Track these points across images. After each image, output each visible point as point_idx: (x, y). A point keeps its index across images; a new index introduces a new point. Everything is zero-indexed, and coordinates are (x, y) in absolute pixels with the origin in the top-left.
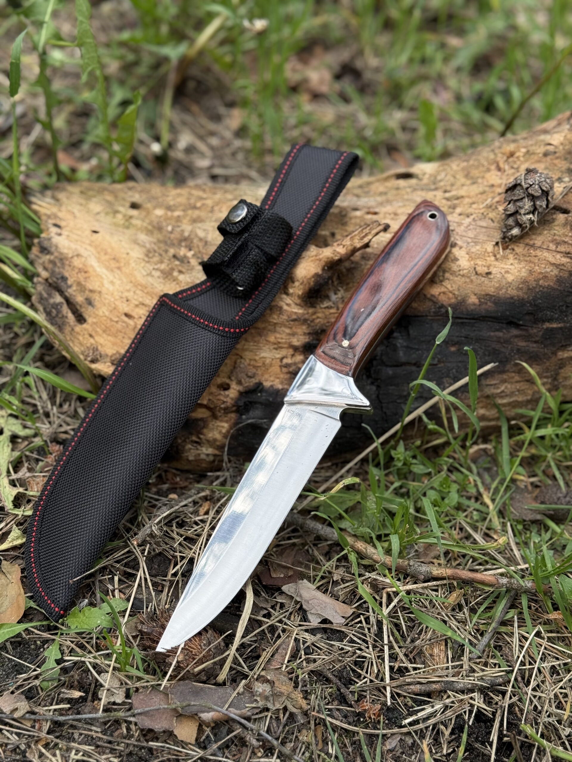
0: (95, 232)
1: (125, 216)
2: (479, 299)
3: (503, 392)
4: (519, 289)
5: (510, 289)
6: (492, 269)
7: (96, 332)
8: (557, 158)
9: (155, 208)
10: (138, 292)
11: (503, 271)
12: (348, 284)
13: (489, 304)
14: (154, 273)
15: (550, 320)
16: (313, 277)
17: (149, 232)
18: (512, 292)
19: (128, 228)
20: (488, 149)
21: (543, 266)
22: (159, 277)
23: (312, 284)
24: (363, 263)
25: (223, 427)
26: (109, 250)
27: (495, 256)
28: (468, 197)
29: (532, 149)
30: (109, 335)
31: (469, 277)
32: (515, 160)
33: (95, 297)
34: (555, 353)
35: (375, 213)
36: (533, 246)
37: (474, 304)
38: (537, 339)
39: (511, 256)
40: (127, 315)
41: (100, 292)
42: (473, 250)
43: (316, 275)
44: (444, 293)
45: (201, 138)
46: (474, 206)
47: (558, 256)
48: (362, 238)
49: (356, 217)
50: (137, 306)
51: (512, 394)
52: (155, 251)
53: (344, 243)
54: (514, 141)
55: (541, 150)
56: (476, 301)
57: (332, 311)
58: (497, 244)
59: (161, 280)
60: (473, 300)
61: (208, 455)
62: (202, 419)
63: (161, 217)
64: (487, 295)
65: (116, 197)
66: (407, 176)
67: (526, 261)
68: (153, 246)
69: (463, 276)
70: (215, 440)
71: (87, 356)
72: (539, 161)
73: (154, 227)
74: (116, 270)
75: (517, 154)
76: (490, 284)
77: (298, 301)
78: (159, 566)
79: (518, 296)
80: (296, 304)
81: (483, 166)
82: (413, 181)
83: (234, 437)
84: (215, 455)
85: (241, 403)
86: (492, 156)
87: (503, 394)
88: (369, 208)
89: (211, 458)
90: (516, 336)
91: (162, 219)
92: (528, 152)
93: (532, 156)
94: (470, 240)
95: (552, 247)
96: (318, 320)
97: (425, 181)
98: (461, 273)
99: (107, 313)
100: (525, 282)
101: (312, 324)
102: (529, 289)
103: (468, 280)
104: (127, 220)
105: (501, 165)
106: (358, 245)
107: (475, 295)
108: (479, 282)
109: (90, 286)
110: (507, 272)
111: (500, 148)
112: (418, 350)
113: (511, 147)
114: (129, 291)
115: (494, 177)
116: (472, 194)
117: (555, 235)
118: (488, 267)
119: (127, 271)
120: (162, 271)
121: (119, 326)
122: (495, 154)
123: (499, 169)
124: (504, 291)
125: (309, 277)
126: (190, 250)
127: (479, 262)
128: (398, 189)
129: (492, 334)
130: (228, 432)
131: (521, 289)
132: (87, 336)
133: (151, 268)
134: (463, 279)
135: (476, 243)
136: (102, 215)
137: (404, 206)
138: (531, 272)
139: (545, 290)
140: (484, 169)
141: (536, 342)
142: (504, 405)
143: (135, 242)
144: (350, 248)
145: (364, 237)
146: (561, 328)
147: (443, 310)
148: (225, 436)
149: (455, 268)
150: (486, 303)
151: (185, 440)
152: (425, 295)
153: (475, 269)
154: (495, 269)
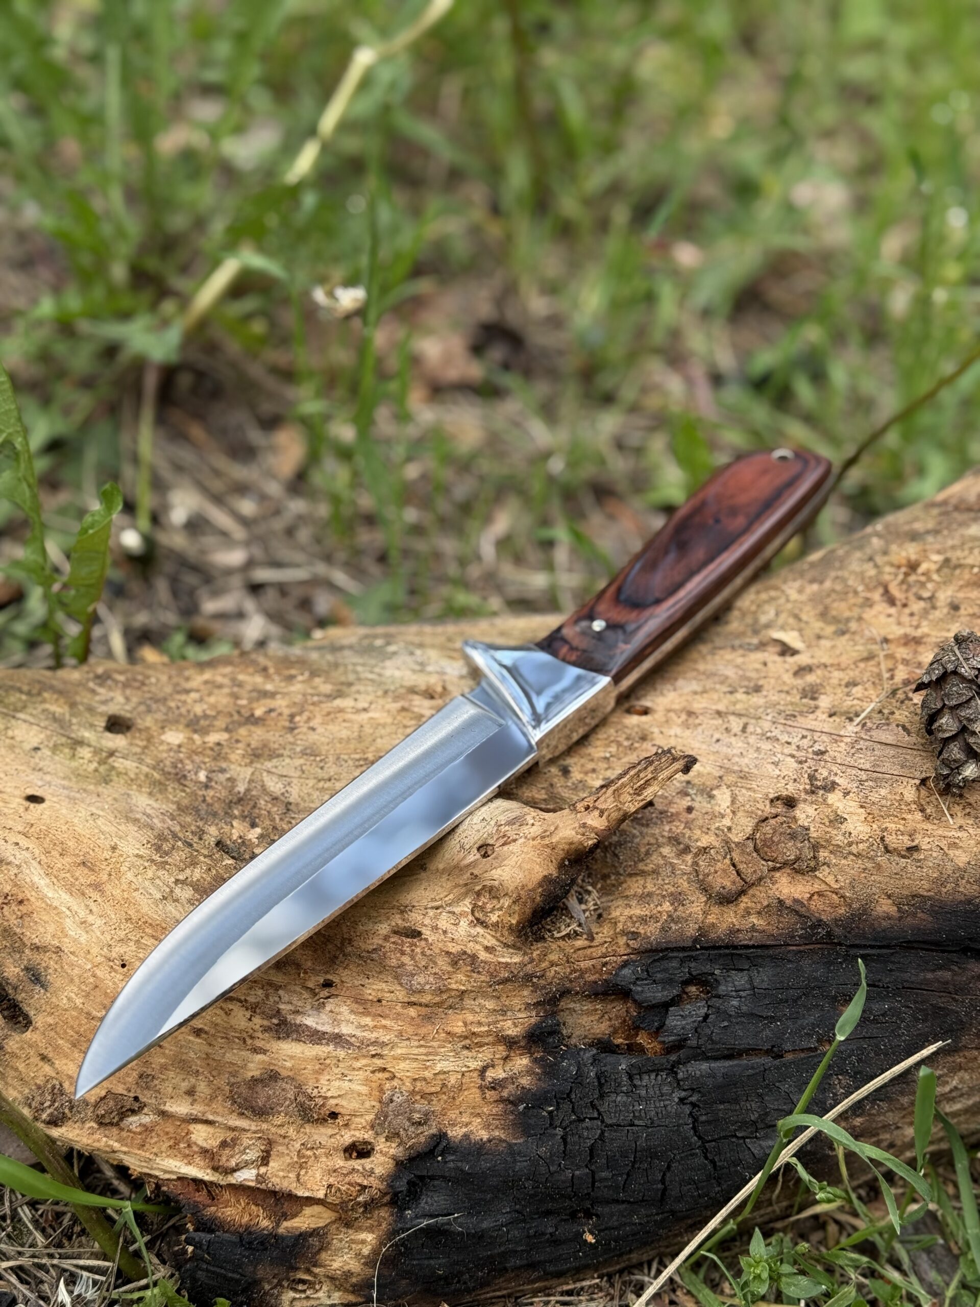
0: (34, 799)
1: (97, 751)
2: (898, 905)
3: (954, 1089)
5: (963, 882)
6: (918, 840)
7: (57, 1048)
9: (163, 726)
10: (147, 941)
11: (943, 844)
12: (605, 877)
13: (921, 915)
14: (177, 891)
16: (540, 885)
17: (157, 787)
18: (969, 889)
19: (106, 781)
20: (858, 554)
23: (538, 899)
25: (363, 1242)
26: (71, 844)
27: (923, 811)
29: (955, 555)
32: (923, 579)
33: (47, 961)
35: (645, 712)
37: (889, 917)
39: (958, 810)
41: (59, 950)
42: (874, 797)
43: (547, 880)
44: (820, 894)
45: (218, 499)
46: (857, 691)
48: (638, 791)
51: (972, 1091)
52: (175, 836)
53: (600, 805)
54: (911, 535)
56: (893, 910)
57: (580, 943)
58: (924, 782)
60: (885, 907)
62: (314, 1233)
63: (179, 748)
64: (914, 896)
65: (73, 705)
68: (169, 822)
69: (858, 856)
70: (348, 1274)
71: (40, 1110)
73: (166, 774)
74: (89, 892)
75: (923, 567)
76: (918, 873)
77: (510, 939)
80: (506, 945)
81: (856, 593)
83: (389, 1262)
85: (402, 1185)
86: (870, 571)
87: (954, 1094)
91: (183, 754)
92: (947, 561)
93: (958, 572)
94: (863, 775)
96: (551, 974)
98: (854, 849)
99: (79, 1001)
101: (542, 982)
103: (869, 865)
104: (102, 762)
105: (895, 590)
106: (632, 808)
107: (889, 897)
108: (895, 868)
109: (32, 936)
111: (885, 552)
112: (772, 1019)
113: (911, 551)
114: (124, 941)
115: (883, 619)
116: (845, 660)
118: (912, 835)
119: (117, 892)
122: (878, 567)
123: (892, 601)
124: (950, 886)
125: (531, 885)
126: (253, 825)
127: (891, 825)
129: (930, 976)
130: (375, 1252)
132: (35, 1060)
133: (172, 880)
134: (860, 863)
135: (878, 782)
136: (46, 752)
140: (860, 600)
142: (955, 1114)
143: (128, 816)
144: (615, 815)
145: (643, 788)
147: (822, 932)
148: (370, 1262)
149: (839, 839)
150: (914, 915)
151: (280, 1284)
152: (781, 902)
153: (882, 839)
154: (927, 840)
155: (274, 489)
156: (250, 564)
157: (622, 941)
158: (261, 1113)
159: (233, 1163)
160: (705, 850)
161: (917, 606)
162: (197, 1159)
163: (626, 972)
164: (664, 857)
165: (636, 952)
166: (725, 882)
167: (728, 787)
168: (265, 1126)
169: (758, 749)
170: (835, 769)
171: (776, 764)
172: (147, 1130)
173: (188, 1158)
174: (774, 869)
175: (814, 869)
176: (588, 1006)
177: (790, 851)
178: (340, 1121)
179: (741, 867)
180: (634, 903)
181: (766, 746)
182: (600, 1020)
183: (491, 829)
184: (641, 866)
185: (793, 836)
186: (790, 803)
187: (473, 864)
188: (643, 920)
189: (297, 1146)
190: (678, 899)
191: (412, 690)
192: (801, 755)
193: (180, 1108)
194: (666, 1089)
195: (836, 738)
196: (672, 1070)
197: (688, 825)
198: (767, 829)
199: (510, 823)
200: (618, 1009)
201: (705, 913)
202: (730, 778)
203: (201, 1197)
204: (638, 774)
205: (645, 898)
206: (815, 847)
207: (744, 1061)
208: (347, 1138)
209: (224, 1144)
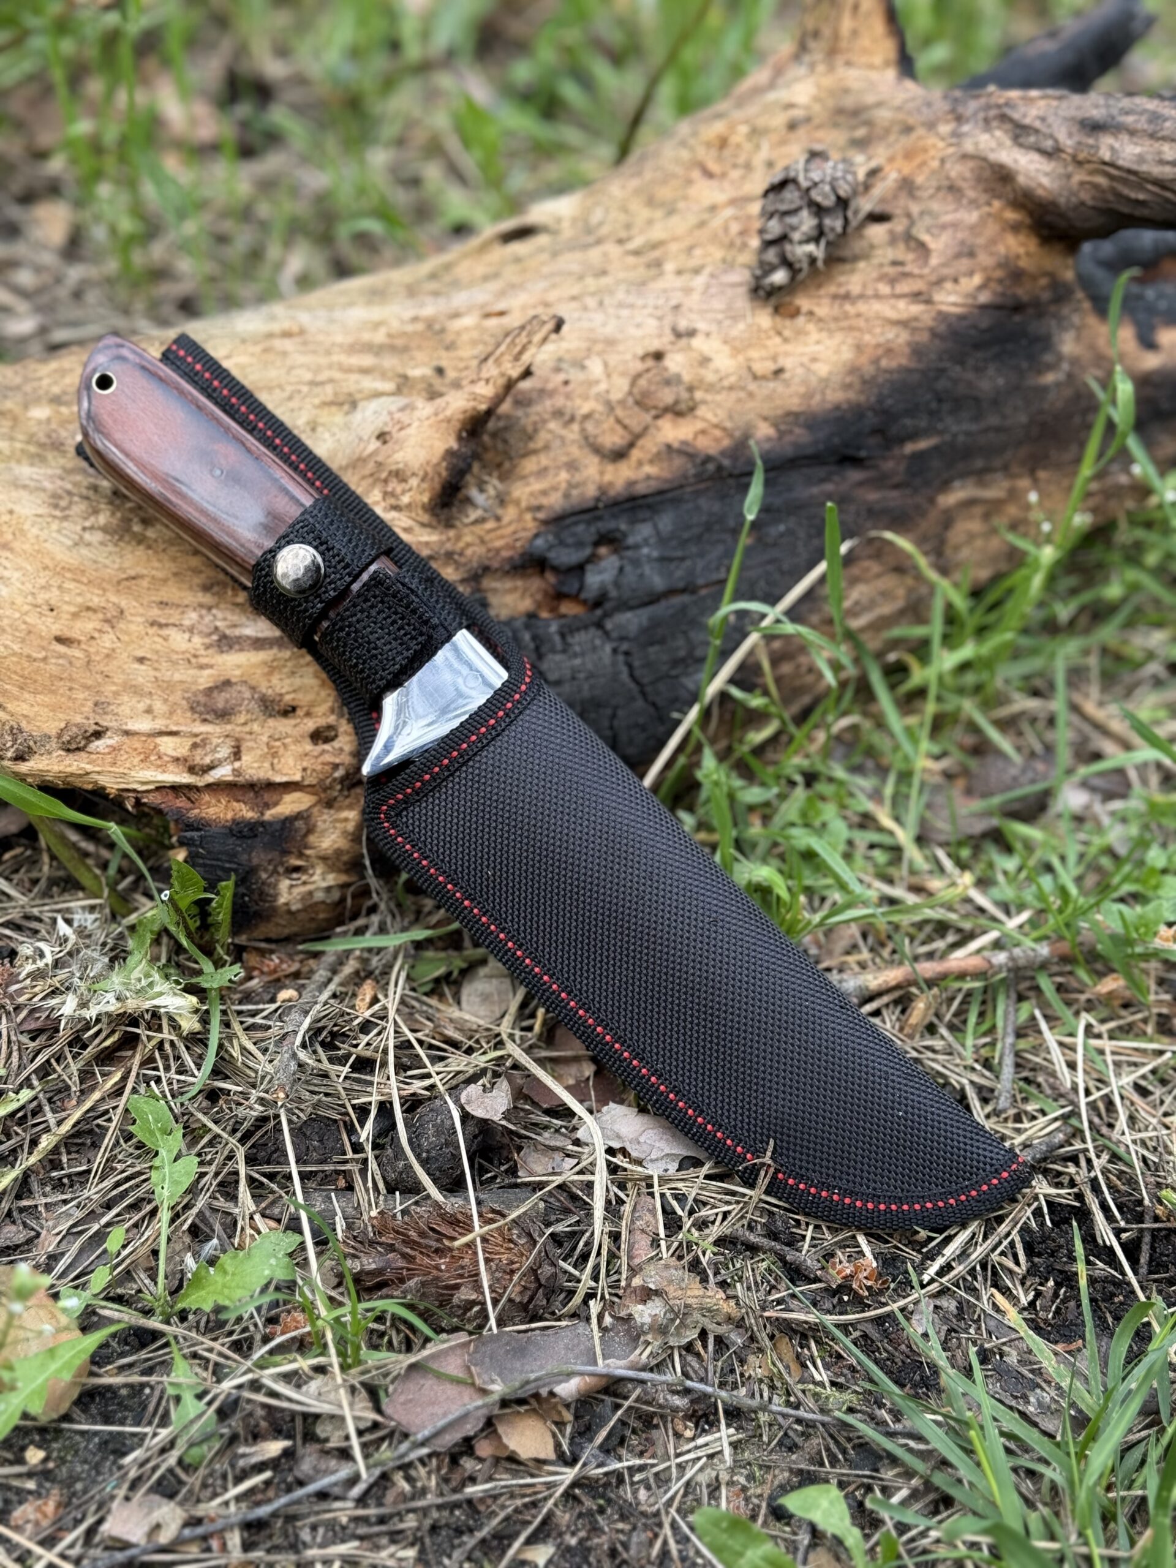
2: (775, 425)
3: (857, 603)
4: (847, 387)
5: (828, 392)
6: (782, 362)
8: (819, 127)
9: (26, 407)
10: (68, 585)
11: (805, 360)
12: (499, 466)
13: (798, 431)
14: (87, 536)
15: (913, 436)
16: (444, 458)
17: (38, 459)
18: (835, 396)
20: (672, 143)
21: (878, 330)
22: (102, 543)
23: (444, 474)
24: (519, 413)
25: (346, 820)
27: (779, 333)
28: (675, 239)
29: (761, 122)
30: (35, 693)
31: (743, 388)
32: (735, 150)
34: (932, 501)
35: (501, 314)
36: (847, 297)
37: (769, 439)
38: (897, 479)
39: (811, 327)
40: (59, 640)
42: (734, 333)
43: (449, 453)
44: (703, 432)
46: (698, 252)
47: (902, 304)
48: (517, 358)
49: (467, 329)
50: (75, 615)
51: (872, 604)
52: (69, 493)
53: (484, 374)
54: (719, 116)
55: (779, 120)
57: (490, 525)
59: (111, 548)
61: (328, 889)
62: (298, 816)
63: (49, 420)
64: (789, 414)
66: (523, 233)
67: (842, 329)
68: (59, 483)
69: (731, 388)
70: (338, 852)
72: (783, 142)
73: (42, 445)
75: (735, 139)
77: (425, 518)
78: (321, 1141)
79: (848, 402)
80: (423, 525)
81: (676, 176)
82: (542, 240)
84: (344, 886)
86: (685, 154)
87: (857, 608)
88: (482, 306)
89: (336, 895)
90: (861, 484)
91: (54, 426)
92: (753, 129)
93: (766, 137)
94: (720, 316)
95: (884, 289)
96: (469, 552)
97: (567, 232)
98: (726, 383)
99: (16, 647)
100: (853, 370)
102: (864, 382)
105: (713, 167)
106: (515, 373)
107: (765, 419)
108: (765, 392)
110: (814, 360)
111: (695, 134)
112: (682, 559)
113: (718, 128)
114: (46, 588)
116: (679, 232)
117: (880, 265)
118: (774, 359)
119: (27, 547)
120: (104, 529)
121: (52, 668)
122: (692, 149)
123: (708, 174)
124: (817, 398)
125: (435, 460)
127: (754, 354)
128: (518, 260)
129: (812, 491)
130: (359, 827)
131: (850, 385)
133: (78, 528)
134: (734, 395)
135: (735, 319)
137: (554, 286)
138: (859, 348)
139: (895, 376)
140: (680, 181)
141: (896, 486)
142: (863, 630)
143: (16, 485)
144: (501, 381)
145: (521, 353)
146: (936, 449)
147: (711, 467)
148: (356, 838)
149: (710, 377)
150: (791, 432)
151: (275, 872)
152: (669, 447)
153: (749, 369)
154: (789, 360)
155: (48, 258)
156: (43, 330)
157: (528, 517)
158: (223, 715)
159: (207, 760)
160: (587, 417)
161: (735, 174)
162: (171, 767)
163: (539, 542)
164: (550, 431)
165: (545, 523)
166: (613, 439)
167: (599, 354)
168: (229, 727)
169: (618, 317)
170: (693, 316)
171: (638, 326)
172: (114, 749)
173: (163, 768)
174: (657, 417)
175: (692, 409)
176: (508, 584)
177: (667, 396)
178: (300, 712)
179: (627, 421)
180: (532, 480)
181: (625, 313)
182: (523, 597)
183: (385, 417)
184: (532, 445)
185: (668, 382)
186: (658, 356)
187: (375, 452)
188: (544, 493)
189: (265, 739)
190: (572, 466)
191: (270, 336)
192: (659, 313)
193: (144, 725)
194: (598, 642)
195: (688, 291)
196: (600, 624)
197: (568, 396)
198: (643, 382)
199: (402, 409)
200: (536, 584)
201: (602, 473)
202: (599, 347)
203: (181, 803)
204: (513, 342)
205: (542, 472)
206: (691, 389)
207: (663, 603)
208: (311, 725)
209: (195, 746)
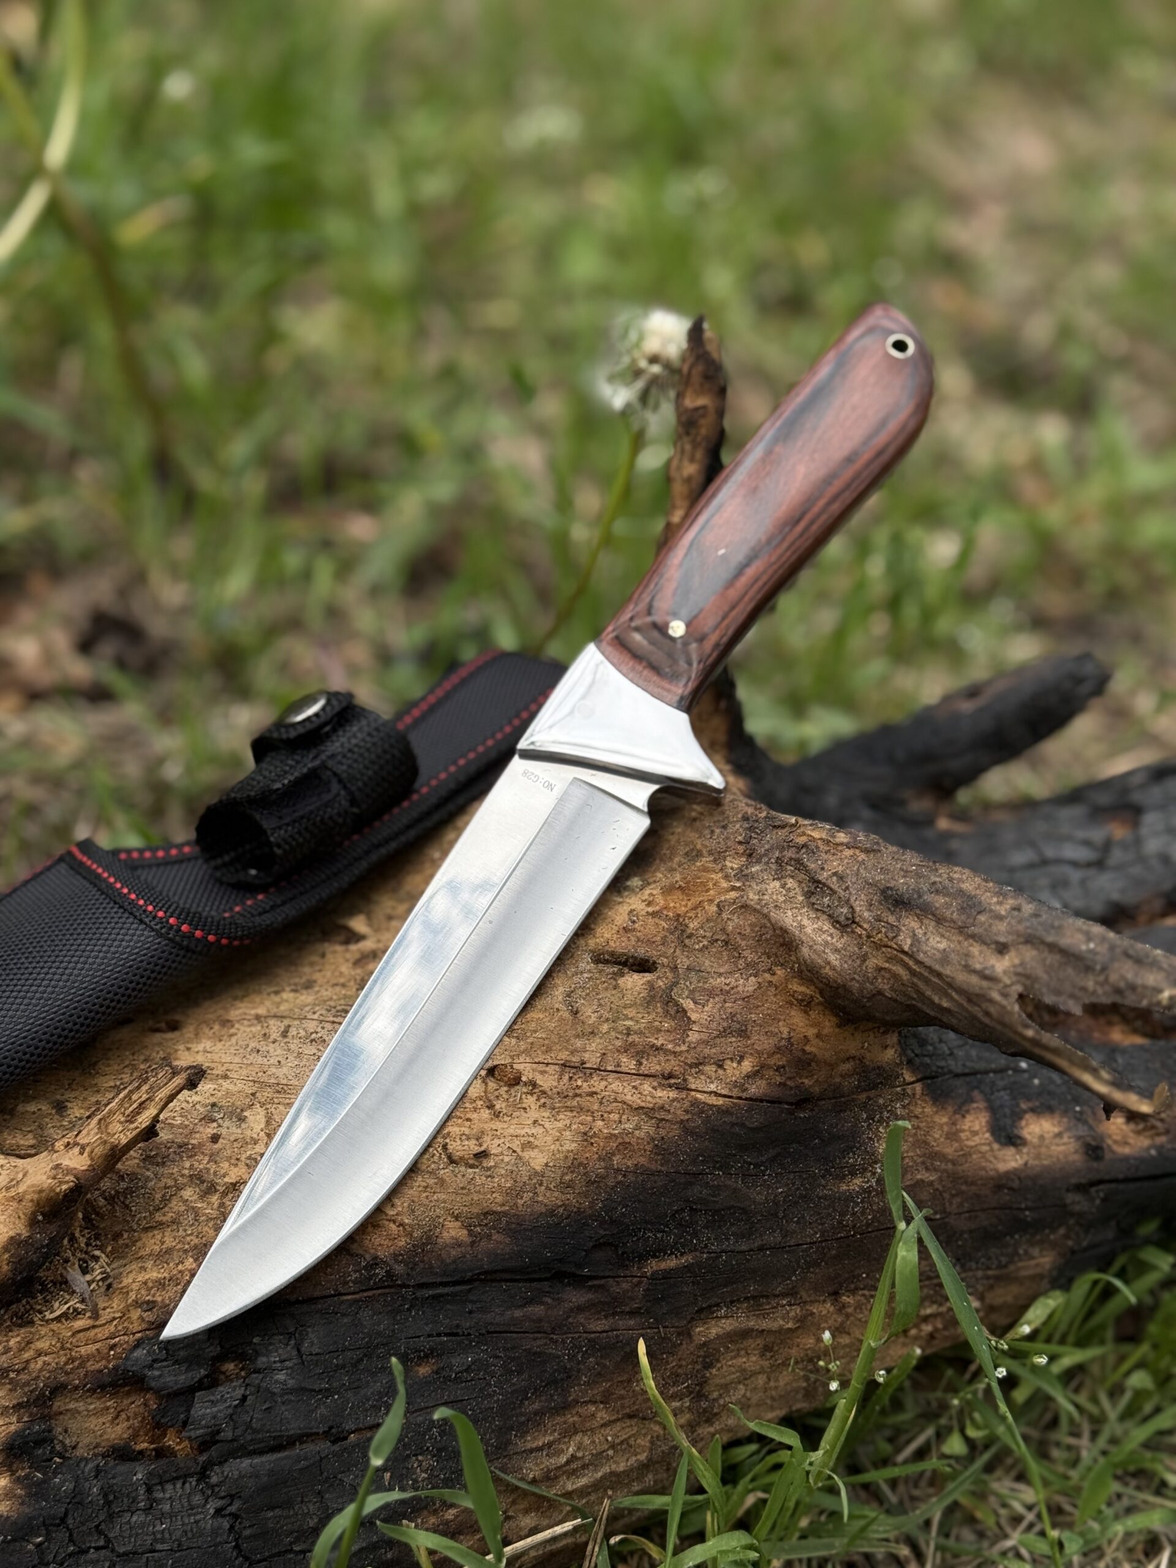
2: (468, 1227)
4: (564, 1186)
5: (541, 1190)
6: (490, 1144)
11: (516, 1145)
12: (117, 1236)
13: (496, 1236)
15: (658, 1252)
18: (549, 1197)
21: (615, 1117)
24: (147, 1172)
27: (491, 1107)
31: (432, 1173)
36: (580, 1067)
37: (458, 1244)
38: (633, 1305)
47: (646, 1087)
48: (131, 1119)
53: (82, 1140)
56: (462, 1234)
58: (491, 1072)
60: (453, 1231)
64: (486, 1214)
67: (571, 1109)
69: (417, 1171)
79: (565, 1206)
87: (574, 1466)
95: (628, 1063)
96: (37, 1365)
100: (575, 1164)
101: (24, 1377)
102: (589, 1183)
103: (431, 1181)
106: (124, 1138)
107: (457, 1218)
108: (461, 1182)
112: (328, 1393)
117: (629, 1032)
118: (479, 1138)
124: (527, 1196)
127: (454, 1129)
129: (518, 1313)
131: (570, 1185)
134: (419, 1180)
138: (586, 1137)
139: (631, 1178)
141: (632, 1313)
145: (137, 1113)
146: (688, 1268)
150: (488, 1237)
153: (445, 1147)
154: (497, 1142)
163: (140, 1353)
164: (185, 1201)
165: (153, 1326)
167: (262, 1105)
169: (299, 1056)
176: (95, 1405)
180: (149, 1264)
181: (309, 1050)
182: (115, 1421)
184: (158, 1217)
188: (161, 1284)
194: (197, 1499)
196: (203, 1474)
197: (213, 1158)
200: (135, 1404)
202: (268, 1093)
204: (129, 1096)
205: (164, 1256)
207: (297, 1450)
